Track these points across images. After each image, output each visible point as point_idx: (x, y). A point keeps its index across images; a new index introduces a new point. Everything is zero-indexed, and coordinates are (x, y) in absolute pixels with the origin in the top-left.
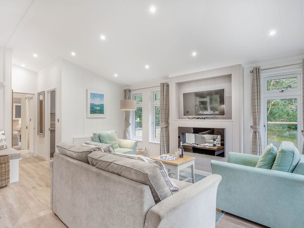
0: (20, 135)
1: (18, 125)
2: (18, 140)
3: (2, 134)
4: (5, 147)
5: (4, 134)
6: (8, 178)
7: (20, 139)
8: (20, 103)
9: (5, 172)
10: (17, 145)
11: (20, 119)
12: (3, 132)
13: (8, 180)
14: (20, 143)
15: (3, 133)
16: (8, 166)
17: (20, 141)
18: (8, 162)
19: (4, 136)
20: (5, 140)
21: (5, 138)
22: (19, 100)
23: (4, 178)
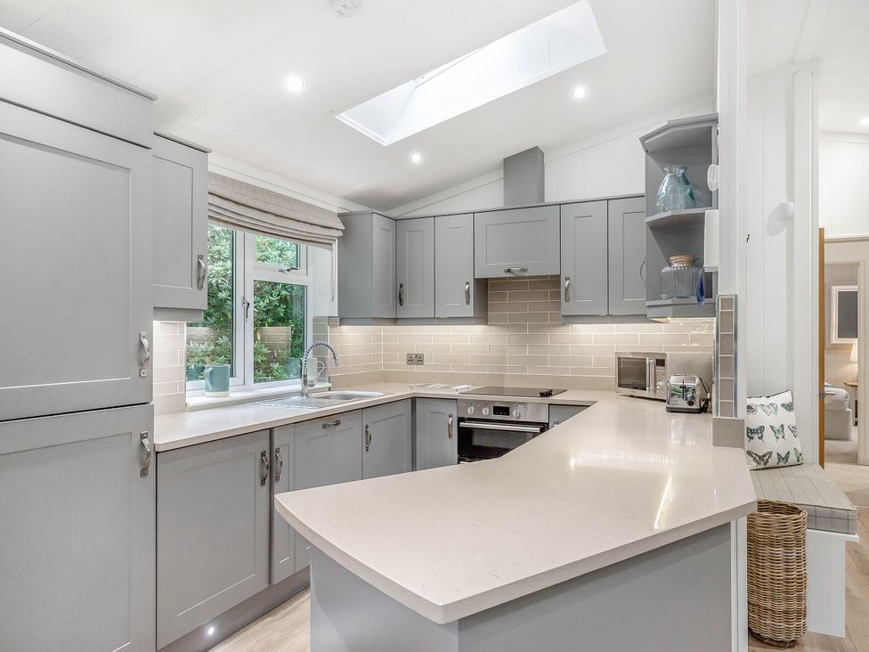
0: (856, 402)
1: (848, 361)
2: (847, 422)
3: (783, 405)
4: (792, 459)
5: (789, 407)
6: (801, 614)
7: (856, 416)
8: (854, 282)
9: (787, 581)
10: (846, 439)
11: (855, 341)
12: (785, 398)
13: (798, 619)
14: (854, 433)
15: (786, 402)
16: (801, 559)
17: (856, 424)
18: (800, 542)
19: (792, 413)
20: (793, 429)
21: (793, 423)
22: (850, 271)
23: (783, 607)
